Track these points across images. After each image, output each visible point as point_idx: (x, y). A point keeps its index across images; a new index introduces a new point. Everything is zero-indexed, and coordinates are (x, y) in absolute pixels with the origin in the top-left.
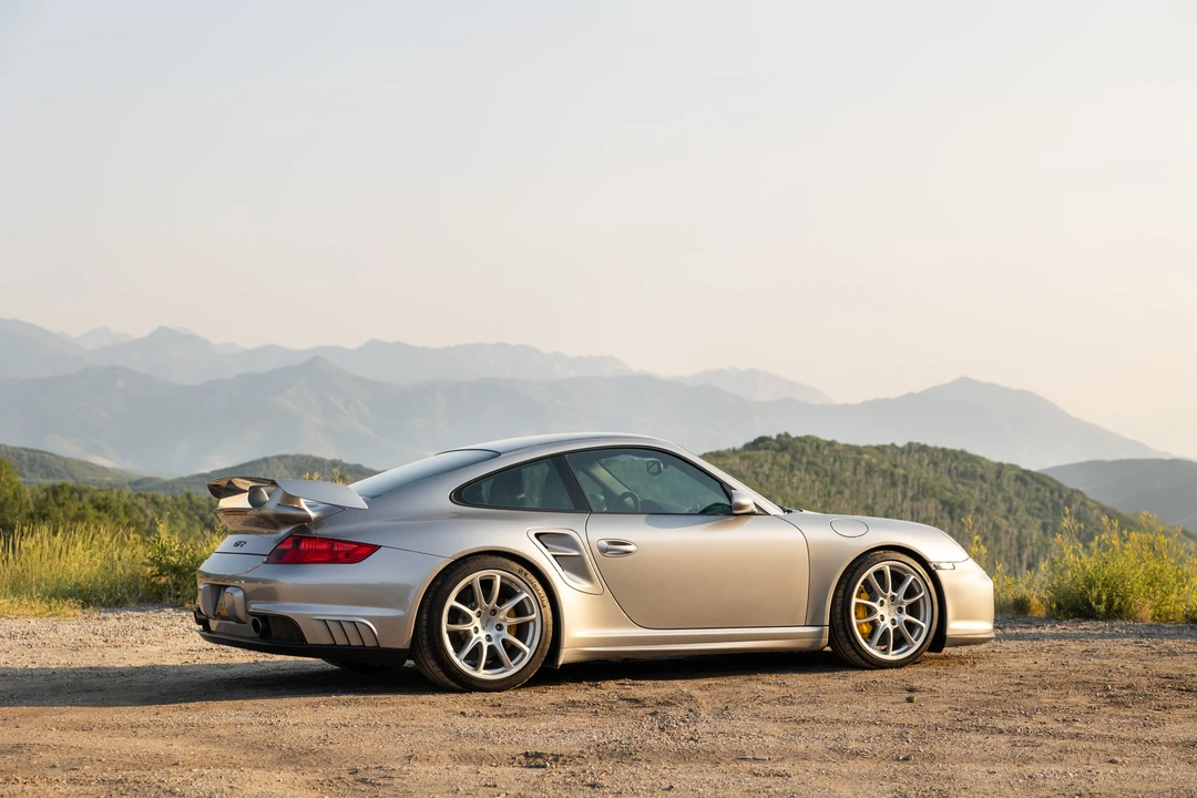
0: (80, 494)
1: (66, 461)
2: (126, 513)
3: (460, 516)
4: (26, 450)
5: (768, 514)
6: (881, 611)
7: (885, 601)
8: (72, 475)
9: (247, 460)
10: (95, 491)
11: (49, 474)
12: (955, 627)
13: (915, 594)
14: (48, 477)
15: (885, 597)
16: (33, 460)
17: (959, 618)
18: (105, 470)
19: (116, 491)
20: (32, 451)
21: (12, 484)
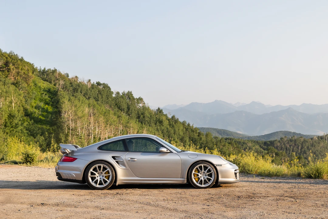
0: (232, 140)
1: (231, 132)
2: (236, 145)
3: (99, 152)
4: (223, 130)
5: (173, 153)
6: (200, 175)
7: (202, 173)
8: (233, 135)
9: (273, 132)
10: (236, 139)
11: (228, 135)
12: (221, 179)
13: (210, 171)
14: (227, 135)
15: (202, 172)
16: (224, 132)
17: (222, 177)
18: (240, 134)
19: (240, 139)
20: (224, 130)
21: (211, 138)
